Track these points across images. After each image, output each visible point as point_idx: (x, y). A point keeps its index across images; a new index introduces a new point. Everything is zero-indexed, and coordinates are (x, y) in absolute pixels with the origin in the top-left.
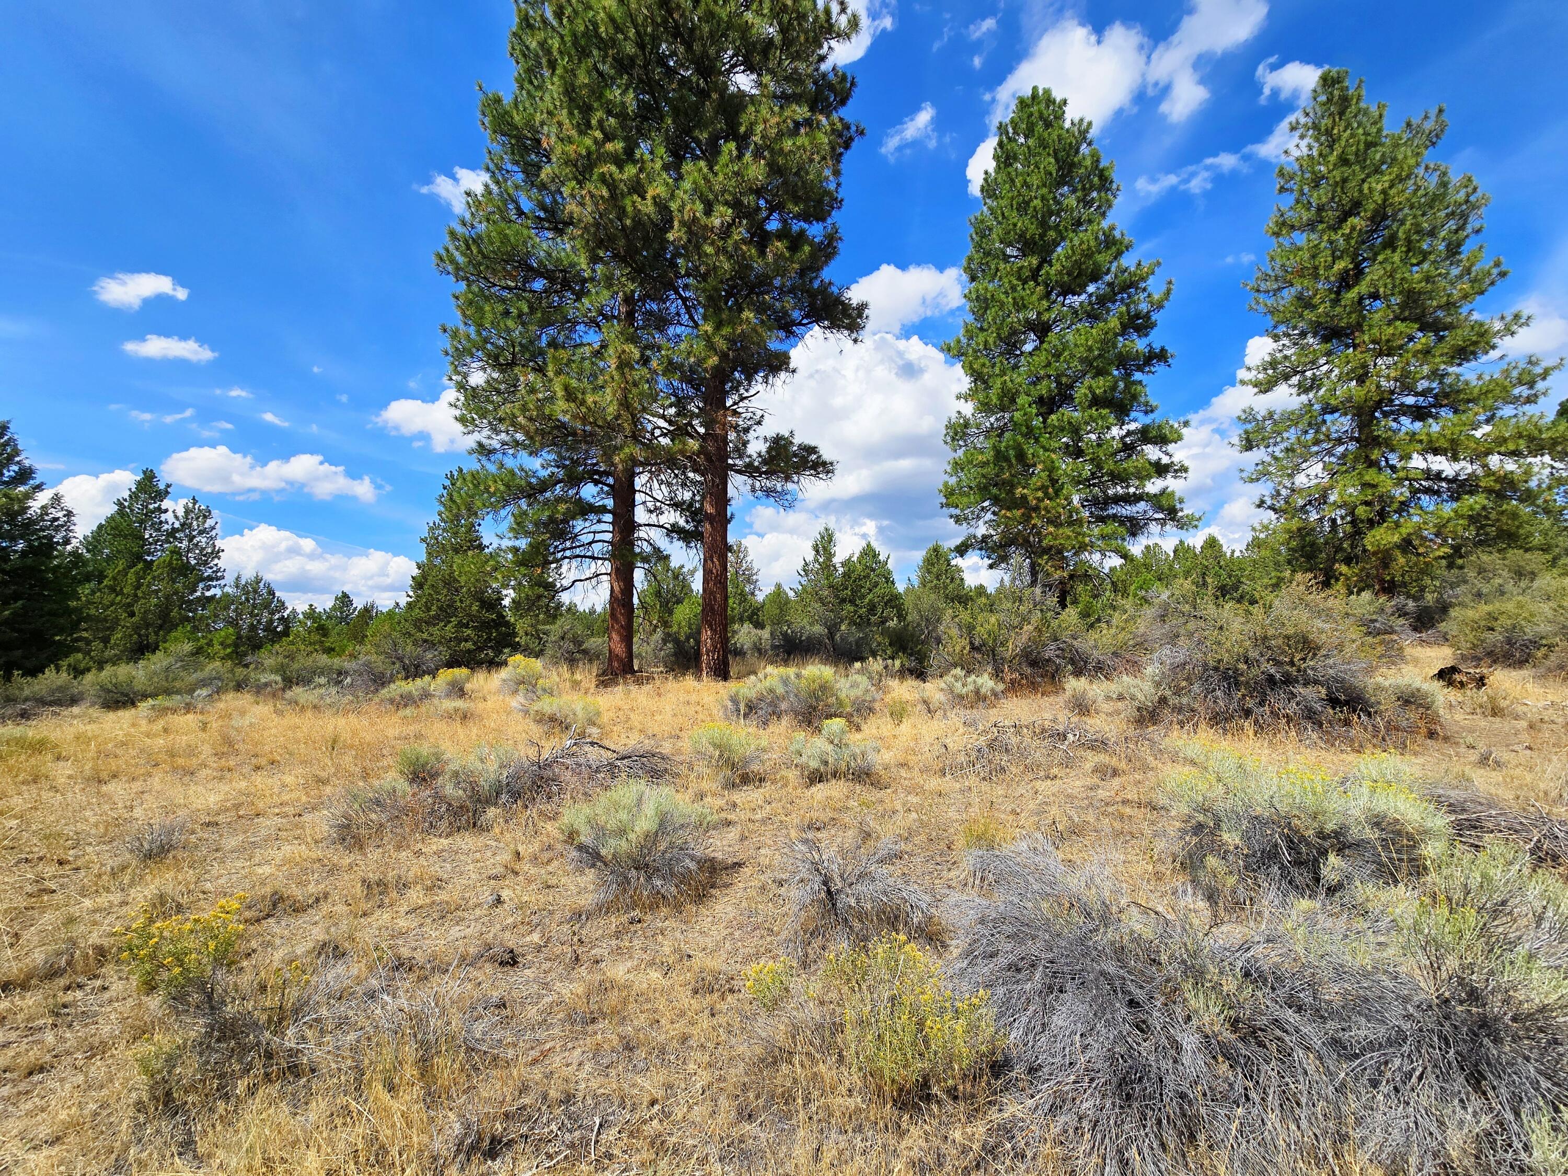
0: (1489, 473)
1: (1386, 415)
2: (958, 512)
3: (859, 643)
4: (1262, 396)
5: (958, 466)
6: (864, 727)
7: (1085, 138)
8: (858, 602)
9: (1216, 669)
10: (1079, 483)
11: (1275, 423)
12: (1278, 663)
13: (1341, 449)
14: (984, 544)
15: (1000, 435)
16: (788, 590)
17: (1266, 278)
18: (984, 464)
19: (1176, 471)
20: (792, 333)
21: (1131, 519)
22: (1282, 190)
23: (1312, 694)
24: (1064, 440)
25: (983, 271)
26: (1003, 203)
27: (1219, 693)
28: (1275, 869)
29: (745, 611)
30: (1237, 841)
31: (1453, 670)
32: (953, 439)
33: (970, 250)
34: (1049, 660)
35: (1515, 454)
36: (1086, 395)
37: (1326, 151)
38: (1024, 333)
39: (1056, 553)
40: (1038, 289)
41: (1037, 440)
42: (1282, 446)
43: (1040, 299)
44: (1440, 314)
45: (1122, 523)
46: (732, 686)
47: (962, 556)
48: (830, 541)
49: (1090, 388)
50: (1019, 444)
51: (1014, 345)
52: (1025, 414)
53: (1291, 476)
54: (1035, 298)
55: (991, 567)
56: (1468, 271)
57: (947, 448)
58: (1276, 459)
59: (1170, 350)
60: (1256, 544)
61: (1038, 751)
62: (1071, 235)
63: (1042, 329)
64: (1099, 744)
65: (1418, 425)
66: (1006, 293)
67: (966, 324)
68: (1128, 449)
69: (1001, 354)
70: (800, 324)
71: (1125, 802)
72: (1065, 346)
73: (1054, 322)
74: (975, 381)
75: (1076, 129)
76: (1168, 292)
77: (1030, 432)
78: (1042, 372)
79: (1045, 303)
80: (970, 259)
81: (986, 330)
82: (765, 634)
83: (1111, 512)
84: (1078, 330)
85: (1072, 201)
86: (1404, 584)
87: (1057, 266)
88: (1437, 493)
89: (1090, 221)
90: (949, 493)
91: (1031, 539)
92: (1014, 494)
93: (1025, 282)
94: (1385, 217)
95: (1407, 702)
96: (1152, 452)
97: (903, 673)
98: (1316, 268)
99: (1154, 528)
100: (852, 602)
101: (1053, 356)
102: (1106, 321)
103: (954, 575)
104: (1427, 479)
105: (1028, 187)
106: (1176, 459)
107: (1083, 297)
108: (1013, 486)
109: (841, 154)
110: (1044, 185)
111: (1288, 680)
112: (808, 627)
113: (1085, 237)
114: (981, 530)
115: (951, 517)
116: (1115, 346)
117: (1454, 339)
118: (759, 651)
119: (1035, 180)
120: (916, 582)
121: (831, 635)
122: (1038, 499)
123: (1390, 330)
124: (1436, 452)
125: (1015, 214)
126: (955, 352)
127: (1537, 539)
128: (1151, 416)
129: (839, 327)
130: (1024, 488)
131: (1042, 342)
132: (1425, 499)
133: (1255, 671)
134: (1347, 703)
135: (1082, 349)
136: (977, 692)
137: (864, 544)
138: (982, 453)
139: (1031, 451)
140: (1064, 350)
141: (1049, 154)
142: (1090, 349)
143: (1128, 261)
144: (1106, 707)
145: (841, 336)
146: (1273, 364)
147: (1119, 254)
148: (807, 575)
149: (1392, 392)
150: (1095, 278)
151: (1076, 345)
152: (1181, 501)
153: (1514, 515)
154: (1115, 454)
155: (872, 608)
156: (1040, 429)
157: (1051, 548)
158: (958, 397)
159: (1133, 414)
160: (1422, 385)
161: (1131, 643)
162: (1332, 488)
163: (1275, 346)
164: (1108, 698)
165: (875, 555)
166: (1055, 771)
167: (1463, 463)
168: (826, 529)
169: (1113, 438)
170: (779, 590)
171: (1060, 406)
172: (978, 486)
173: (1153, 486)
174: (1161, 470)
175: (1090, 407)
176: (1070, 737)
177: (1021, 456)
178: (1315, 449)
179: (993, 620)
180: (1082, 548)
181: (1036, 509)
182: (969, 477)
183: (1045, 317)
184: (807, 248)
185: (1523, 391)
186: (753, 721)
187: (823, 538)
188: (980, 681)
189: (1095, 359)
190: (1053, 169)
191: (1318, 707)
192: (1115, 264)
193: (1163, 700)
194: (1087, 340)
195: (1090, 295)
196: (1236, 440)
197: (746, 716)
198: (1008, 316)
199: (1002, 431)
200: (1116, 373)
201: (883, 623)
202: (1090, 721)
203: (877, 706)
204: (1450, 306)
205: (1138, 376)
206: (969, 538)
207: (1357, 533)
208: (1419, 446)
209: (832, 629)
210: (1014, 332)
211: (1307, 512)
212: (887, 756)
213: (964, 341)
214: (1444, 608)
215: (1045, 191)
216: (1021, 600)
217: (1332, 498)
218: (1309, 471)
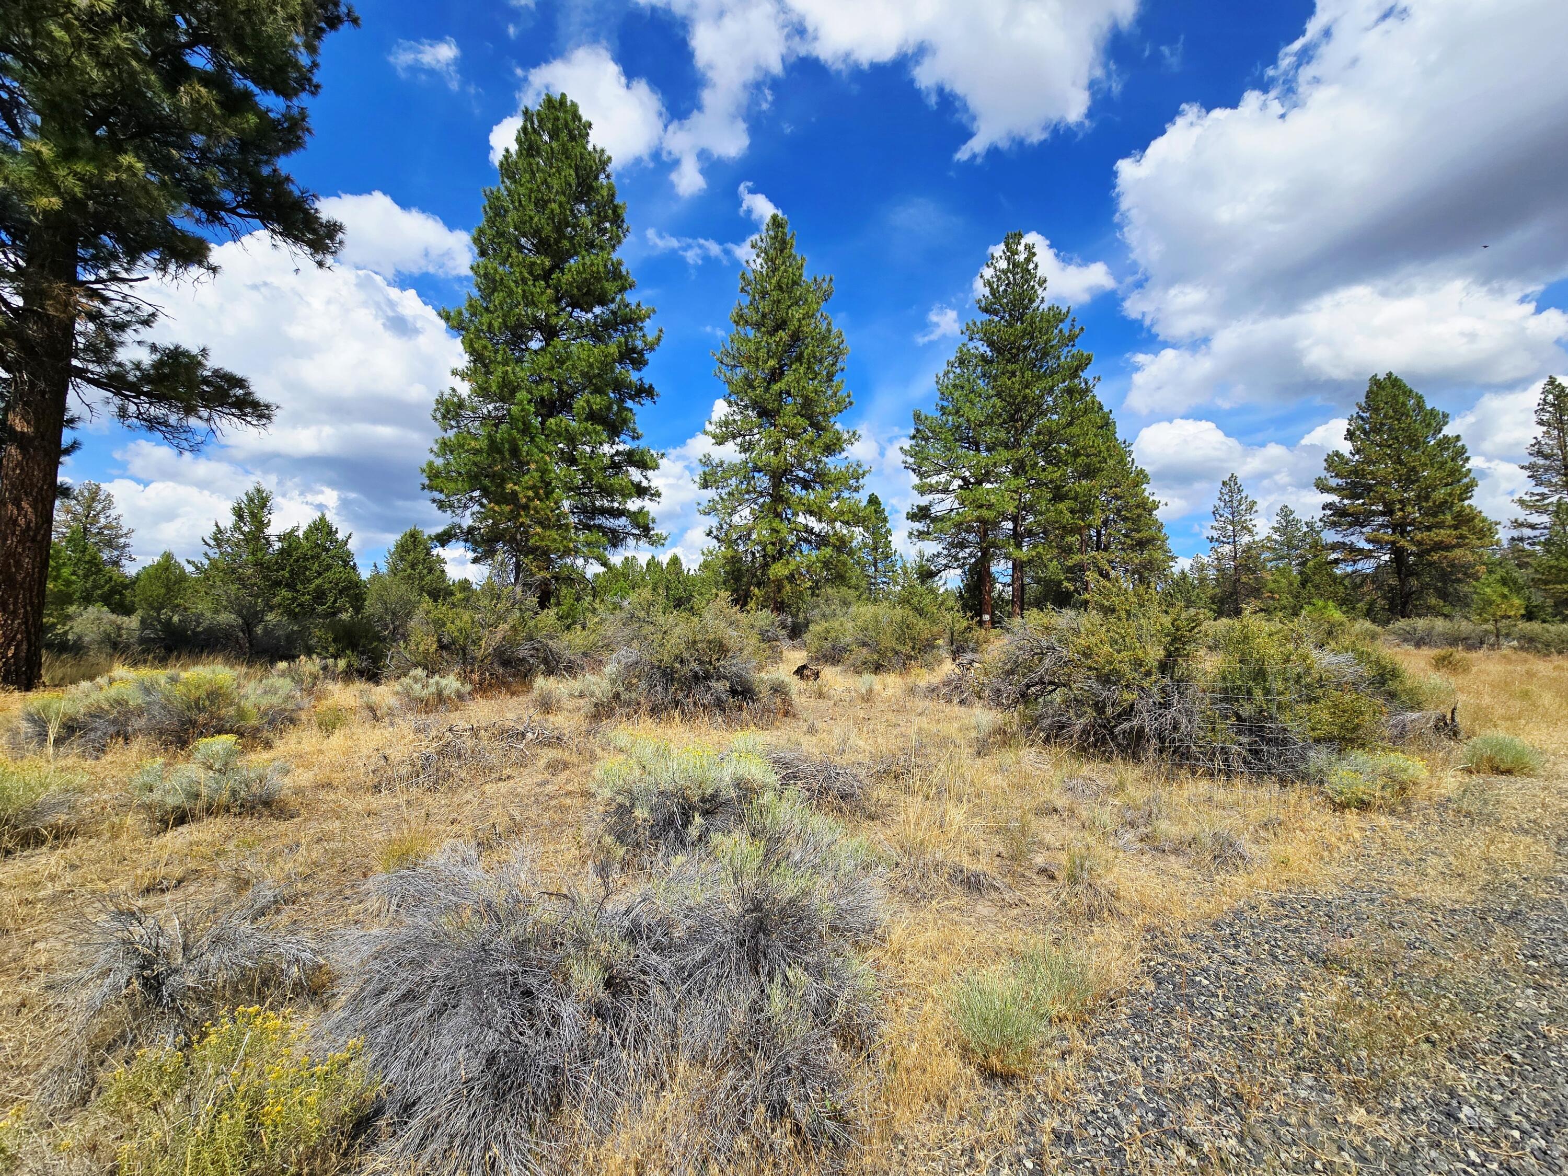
0: (835, 534)
1: (788, 481)
2: (442, 497)
3: (290, 639)
4: (717, 447)
5: (446, 447)
6: (277, 743)
7: (604, 170)
8: (299, 587)
9: (659, 667)
10: (571, 489)
11: (724, 471)
12: (701, 663)
13: (761, 500)
14: (469, 536)
15: (496, 425)
16: (184, 563)
17: (727, 354)
18: (477, 452)
19: (652, 495)
20: (220, 220)
21: (613, 531)
22: (743, 290)
23: (720, 687)
24: (561, 445)
25: (494, 250)
26: (522, 190)
27: (658, 688)
28: (672, 834)
29: (96, 587)
30: (646, 815)
31: (804, 667)
32: (444, 417)
33: (483, 222)
34: (524, 659)
35: (847, 523)
36: (583, 408)
37: (771, 274)
38: (531, 329)
39: (543, 555)
40: (549, 291)
41: (532, 440)
42: (727, 490)
43: (549, 302)
44: (820, 418)
45: (605, 533)
46: (36, 699)
47: (443, 546)
48: (263, 506)
49: (588, 402)
50: (514, 439)
51: (520, 337)
52: (523, 410)
53: (730, 515)
54: (544, 298)
55: (475, 561)
56: (835, 394)
57: (436, 425)
58: (722, 499)
59: (657, 389)
60: (705, 566)
61: (494, 753)
62: (584, 253)
63: (550, 333)
64: (558, 741)
65: (804, 492)
66: (516, 282)
67: (470, 298)
68: (616, 466)
69: (506, 342)
70: (233, 211)
71: (569, 794)
72: (569, 356)
73: (561, 329)
74: (475, 361)
75: (597, 156)
76: (659, 339)
77: (526, 429)
78: (545, 374)
79: (554, 308)
80: (481, 232)
81: (491, 312)
82: (132, 622)
83: (597, 522)
84: (582, 345)
85: (587, 221)
86: (789, 606)
87: (567, 277)
88: (810, 542)
89: (602, 248)
90: (434, 474)
91: (519, 537)
92: (504, 488)
93: (536, 279)
94: (798, 339)
95: (776, 691)
96: (635, 474)
97: (348, 676)
98: (758, 359)
99: (631, 542)
100: (291, 586)
101: (557, 361)
102: (607, 345)
103: (434, 567)
104: (806, 532)
105: (548, 187)
106: (653, 484)
107: (590, 316)
108: (504, 481)
109: (322, 30)
110: (564, 194)
111: (707, 677)
112: (208, 615)
113: (594, 260)
114: (467, 521)
115: (434, 501)
116: (613, 371)
117: (827, 437)
118: (115, 645)
119: (555, 183)
120: (384, 569)
121: (248, 627)
122: (528, 498)
123: (794, 421)
124: (812, 513)
125: (532, 207)
126: (456, 324)
127: (854, 581)
128: (637, 442)
129: (297, 239)
130: (515, 484)
131: (548, 344)
132: (804, 546)
133: (686, 669)
134: (742, 693)
135: (584, 363)
136: (440, 694)
137: (316, 515)
138: (476, 439)
139: (525, 448)
140: (568, 359)
141: (570, 166)
142: (591, 366)
143: (631, 298)
144: (569, 704)
145: (299, 251)
146: (726, 424)
147: (622, 289)
148: (219, 546)
149: (792, 466)
150: (602, 302)
151: (579, 358)
152: (654, 522)
153: (844, 564)
154: (605, 469)
155: (320, 596)
156: (536, 428)
157: (537, 548)
158: (454, 373)
159: (623, 437)
160: (808, 465)
161: (600, 644)
162: (754, 528)
163: (728, 409)
164: (571, 695)
165: (331, 533)
166: (507, 771)
167: (824, 525)
168: (258, 491)
169: (604, 454)
170: (167, 563)
171: (560, 412)
172: (468, 473)
173: (633, 505)
174: (641, 491)
175: (586, 420)
176: (529, 735)
177: (515, 451)
178: (747, 496)
179: (466, 617)
180: (567, 552)
181: (526, 507)
182: (459, 462)
183: (554, 321)
184: (253, 119)
185: (852, 482)
186: (75, 747)
187: (251, 500)
188: (444, 682)
189: (595, 376)
190: (573, 181)
191: (724, 697)
192: (619, 297)
193: (617, 696)
194: (589, 356)
195: (596, 317)
196: (697, 479)
197: (58, 742)
198: (516, 306)
199: (500, 420)
200: (612, 395)
201: (334, 614)
202: (551, 718)
203: (303, 716)
204: (825, 414)
205: (629, 404)
206: (453, 527)
207: (765, 566)
208: (803, 508)
209: (250, 619)
210: (522, 325)
211: (738, 545)
212: (304, 778)
213: (466, 315)
214: (807, 624)
215: (563, 199)
216: (499, 597)
217: (754, 536)
218: (742, 513)
